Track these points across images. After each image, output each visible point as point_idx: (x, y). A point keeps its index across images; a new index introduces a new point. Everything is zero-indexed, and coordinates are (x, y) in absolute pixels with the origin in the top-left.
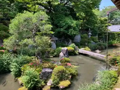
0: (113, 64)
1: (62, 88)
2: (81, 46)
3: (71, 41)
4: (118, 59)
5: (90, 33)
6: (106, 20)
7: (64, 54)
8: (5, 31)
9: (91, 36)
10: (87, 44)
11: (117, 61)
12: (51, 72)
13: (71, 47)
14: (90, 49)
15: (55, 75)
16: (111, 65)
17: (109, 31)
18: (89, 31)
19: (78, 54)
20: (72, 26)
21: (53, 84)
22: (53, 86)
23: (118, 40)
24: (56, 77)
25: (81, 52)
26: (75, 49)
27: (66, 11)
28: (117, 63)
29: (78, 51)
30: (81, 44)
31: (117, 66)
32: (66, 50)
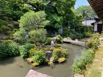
0: (90, 47)
1: (60, 62)
2: (64, 37)
3: (56, 33)
4: (93, 44)
5: (69, 27)
6: (81, 17)
7: (54, 42)
8: (5, 25)
9: (70, 29)
10: (67, 35)
11: (93, 45)
12: (51, 53)
13: (57, 37)
14: (71, 39)
15: (55, 54)
16: (88, 48)
17: (83, 25)
18: (68, 25)
19: (63, 42)
20: (57, 22)
21: (55, 60)
22: (54, 61)
23: (90, 32)
24: (56, 56)
25: (65, 41)
26: (61, 39)
27: (52, 9)
28: (93, 46)
29: (62, 40)
30: (64, 35)
31: (92, 48)
32: (56, 39)
